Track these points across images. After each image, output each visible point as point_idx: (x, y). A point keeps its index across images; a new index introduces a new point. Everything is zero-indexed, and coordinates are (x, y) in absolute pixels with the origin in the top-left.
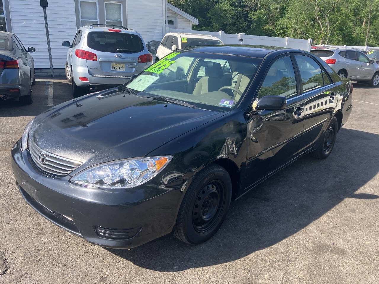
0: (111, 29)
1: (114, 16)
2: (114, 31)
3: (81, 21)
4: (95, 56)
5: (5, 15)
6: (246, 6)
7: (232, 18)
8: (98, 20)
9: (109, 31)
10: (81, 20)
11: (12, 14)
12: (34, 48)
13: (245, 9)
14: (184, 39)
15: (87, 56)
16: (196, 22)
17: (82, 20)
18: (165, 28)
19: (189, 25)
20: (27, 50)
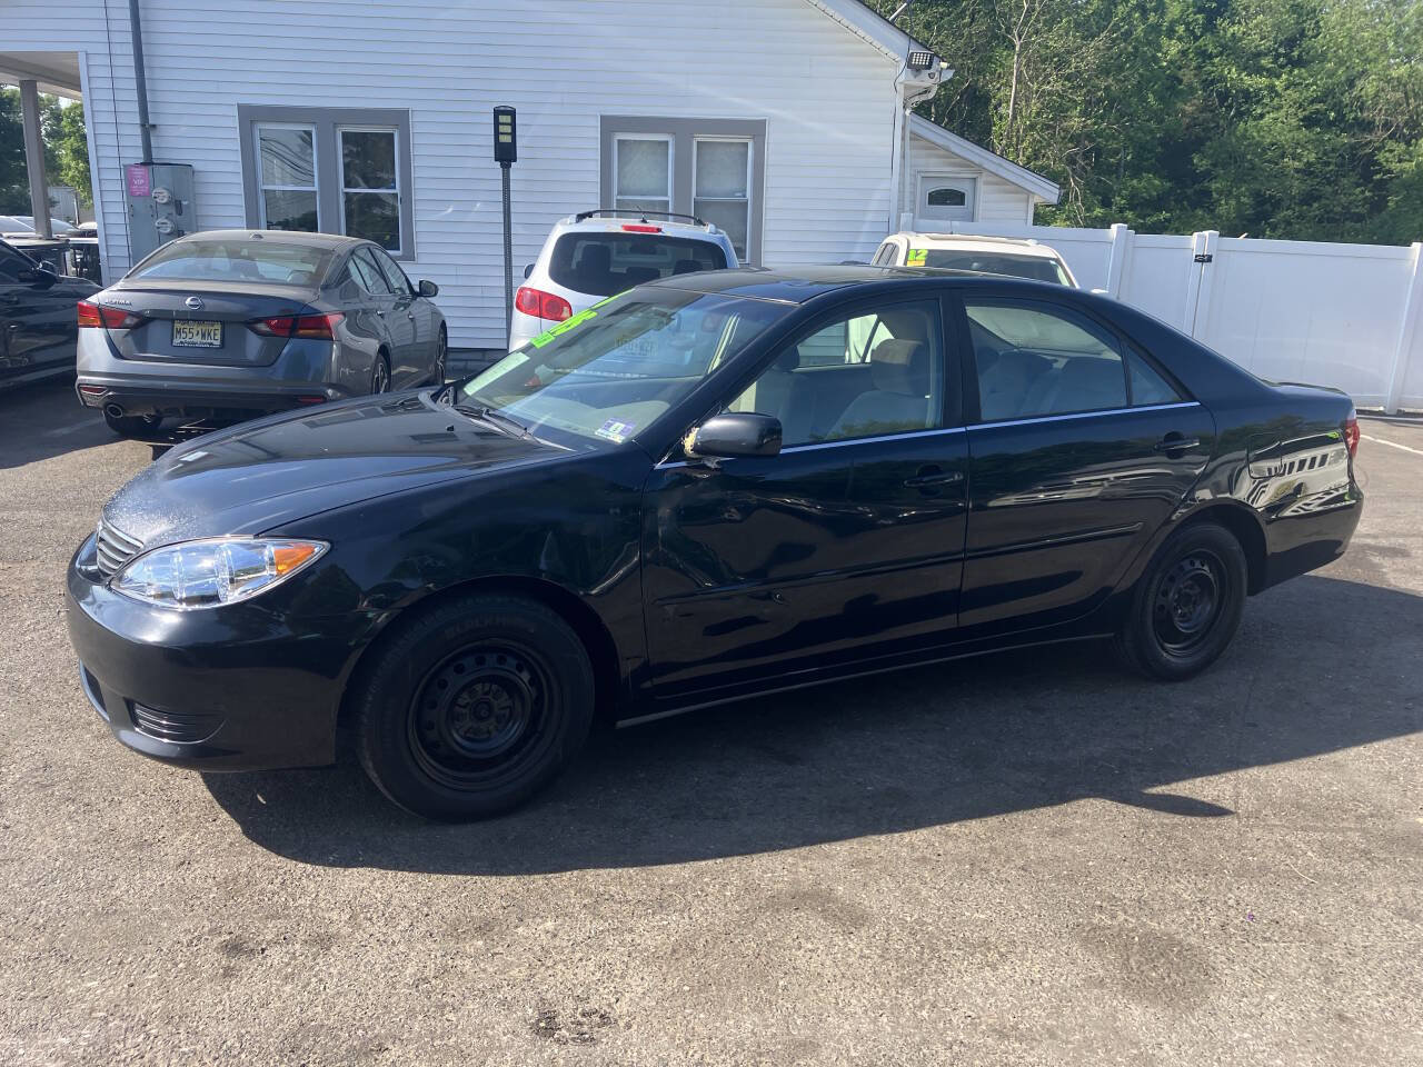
0: (635, 222)
1: (722, 184)
2: (647, 229)
3: (617, 200)
4: (565, 308)
5: (398, 190)
6: (1368, 126)
7: (1307, 171)
8: (669, 198)
9: (623, 231)
10: (615, 197)
11: (417, 185)
12: (436, 287)
13: (1369, 138)
14: (917, 255)
15: (544, 308)
16: (1049, 193)
17: (619, 197)
18: (899, 218)
19: (1023, 205)
20: (417, 289)
